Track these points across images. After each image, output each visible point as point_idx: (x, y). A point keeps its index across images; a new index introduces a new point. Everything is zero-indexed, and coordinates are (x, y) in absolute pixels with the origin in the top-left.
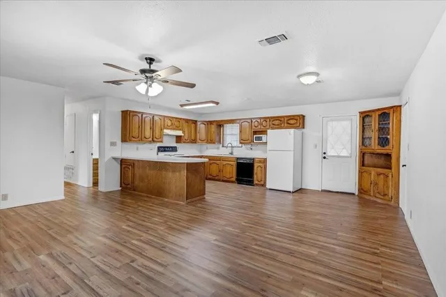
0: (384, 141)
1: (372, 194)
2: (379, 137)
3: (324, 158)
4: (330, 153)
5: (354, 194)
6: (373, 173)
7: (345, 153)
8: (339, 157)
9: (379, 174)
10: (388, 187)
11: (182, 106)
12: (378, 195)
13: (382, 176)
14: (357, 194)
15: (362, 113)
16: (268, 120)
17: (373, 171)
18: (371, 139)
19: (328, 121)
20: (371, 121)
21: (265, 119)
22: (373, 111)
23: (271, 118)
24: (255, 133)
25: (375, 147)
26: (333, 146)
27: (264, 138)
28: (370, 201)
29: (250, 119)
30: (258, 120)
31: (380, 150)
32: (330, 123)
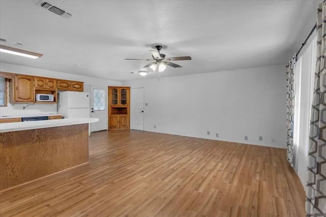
0: (124, 102)
1: (118, 127)
2: (121, 100)
3: (92, 112)
4: (96, 109)
5: (106, 130)
6: (118, 117)
7: (102, 108)
8: (99, 110)
9: (122, 117)
10: (126, 122)
12: (121, 127)
14: (108, 129)
15: (111, 87)
16: (55, 81)
17: (118, 116)
18: (117, 101)
19: (94, 89)
20: (117, 92)
21: (51, 80)
22: (118, 87)
23: (57, 80)
24: (38, 91)
25: (119, 105)
26: (96, 104)
27: (51, 97)
28: (117, 131)
29: (33, 77)
30: (41, 79)
31: (122, 106)
32: (95, 90)
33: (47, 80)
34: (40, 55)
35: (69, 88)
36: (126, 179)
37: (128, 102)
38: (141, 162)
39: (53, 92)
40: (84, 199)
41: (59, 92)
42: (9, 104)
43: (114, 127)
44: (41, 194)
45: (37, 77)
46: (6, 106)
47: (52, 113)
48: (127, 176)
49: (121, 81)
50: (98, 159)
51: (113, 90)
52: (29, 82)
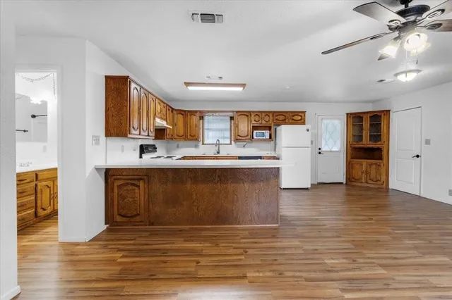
1: (363, 181)
2: (370, 135)
3: (320, 153)
4: (324, 149)
5: (342, 183)
6: (364, 164)
7: (335, 149)
8: (331, 151)
9: (371, 165)
10: (380, 175)
11: (187, 84)
12: (370, 182)
13: (374, 166)
14: (345, 182)
15: (351, 114)
16: (271, 115)
17: (365, 162)
18: (361, 136)
19: (322, 119)
20: (362, 121)
21: (267, 113)
22: (364, 113)
23: (274, 112)
24: (255, 128)
25: (366, 142)
26: (326, 142)
27: (267, 133)
28: (360, 187)
29: (250, 112)
30: (258, 113)
31: (372, 145)
32: (324, 121)
33: (264, 114)
34: (243, 85)
35: (287, 121)
36: (307, 280)
37: (384, 138)
38: (362, 261)
39: (269, 128)
40: (230, 277)
41: (275, 127)
42: (233, 142)
43: (357, 180)
44: (206, 245)
45: (254, 112)
46: (231, 144)
47: (269, 152)
48: (313, 275)
49: (373, 102)
50: (294, 225)
51: (355, 119)
52: (246, 118)
